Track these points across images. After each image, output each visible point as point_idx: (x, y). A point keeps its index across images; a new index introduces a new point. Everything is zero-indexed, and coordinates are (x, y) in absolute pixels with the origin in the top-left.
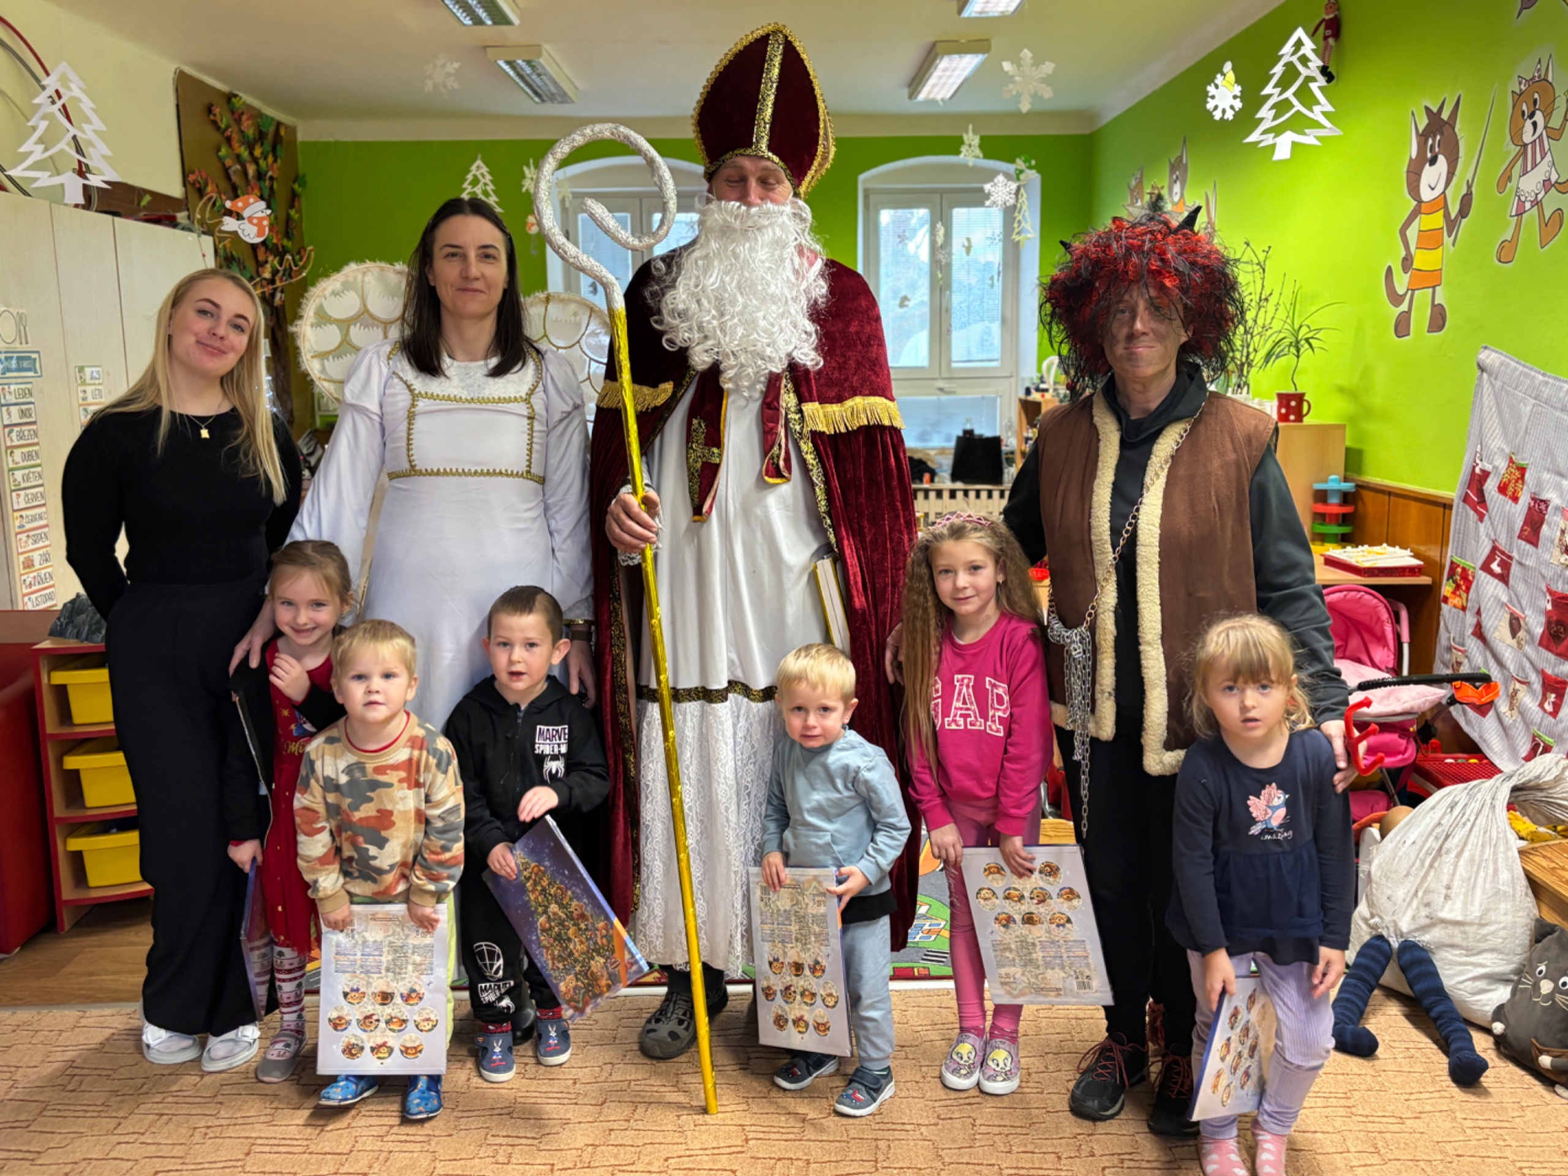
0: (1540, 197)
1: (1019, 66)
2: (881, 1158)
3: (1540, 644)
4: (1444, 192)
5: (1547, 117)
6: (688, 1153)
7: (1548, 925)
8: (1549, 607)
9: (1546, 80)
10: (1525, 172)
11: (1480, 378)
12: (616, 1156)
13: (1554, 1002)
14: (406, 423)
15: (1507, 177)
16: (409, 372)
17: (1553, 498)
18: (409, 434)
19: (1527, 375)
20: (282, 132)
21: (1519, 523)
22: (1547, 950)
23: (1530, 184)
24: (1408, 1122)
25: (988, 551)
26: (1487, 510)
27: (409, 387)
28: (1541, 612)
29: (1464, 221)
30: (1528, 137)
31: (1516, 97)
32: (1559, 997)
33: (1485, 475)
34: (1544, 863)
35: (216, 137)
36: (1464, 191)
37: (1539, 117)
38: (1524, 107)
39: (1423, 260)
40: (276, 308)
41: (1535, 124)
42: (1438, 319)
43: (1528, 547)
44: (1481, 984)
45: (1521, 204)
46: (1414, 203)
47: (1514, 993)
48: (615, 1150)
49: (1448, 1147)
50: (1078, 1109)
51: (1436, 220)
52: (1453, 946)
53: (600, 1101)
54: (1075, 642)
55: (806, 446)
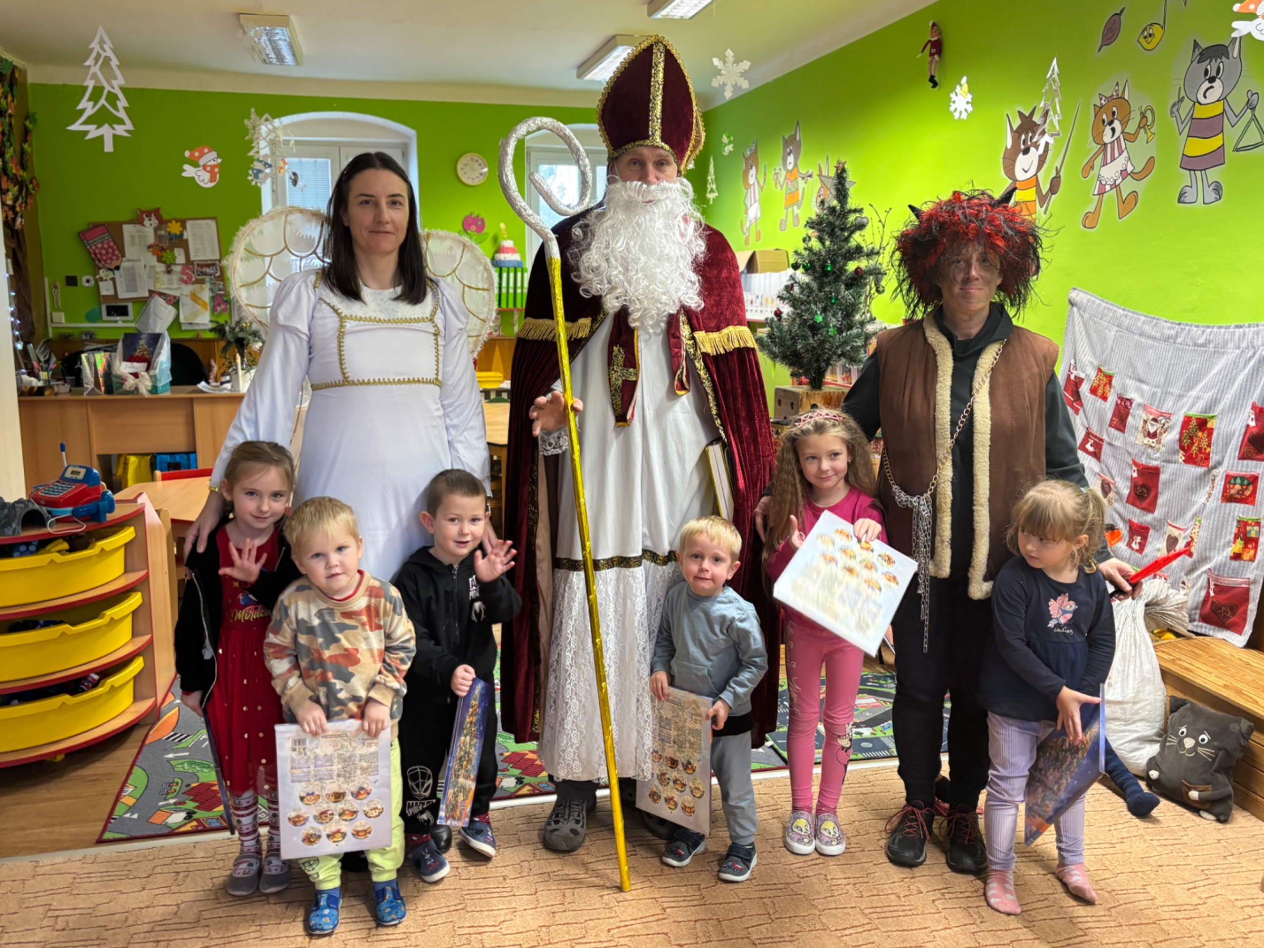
0: (1118, 182)
1: (725, 62)
2: (771, 911)
3: (1127, 501)
4: (1036, 175)
5: (1124, 124)
6: (623, 924)
7: (1180, 700)
8: (1135, 475)
9: (1122, 98)
10: (1105, 164)
11: (1071, 311)
12: (568, 932)
13: (1197, 753)
14: (336, 341)
15: (1090, 166)
16: (336, 300)
17: (1137, 398)
18: (340, 351)
19: (1109, 310)
20: (17, 75)
21: (1109, 415)
22: (1184, 717)
23: (1110, 172)
24: (1117, 846)
25: (844, 441)
26: (1082, 405)
27: (336, 311)
28: (1127, 478)
29: (1053, 196)
30: (1107, 137)
31: (1097, 109)
32: (1200, 750)
33: (1079, 382)
34: (1165, 656)
36: (1054, 174)
37: (1117, 124)
38: (1104, 117)
40: (17, 231)
41: (1113, 130)
43: (1116, 432)
44: (1135, 745)
45: (1102, 186)
46: (1011, 181)
47: (1163, 747)
48: (565, 928)
49: (1151, 860)
50: (897, 859)
51: (1030, 195)
52: (1115, 719)
53: (533, 891)
54: (921, 504)
55: (699, 364)
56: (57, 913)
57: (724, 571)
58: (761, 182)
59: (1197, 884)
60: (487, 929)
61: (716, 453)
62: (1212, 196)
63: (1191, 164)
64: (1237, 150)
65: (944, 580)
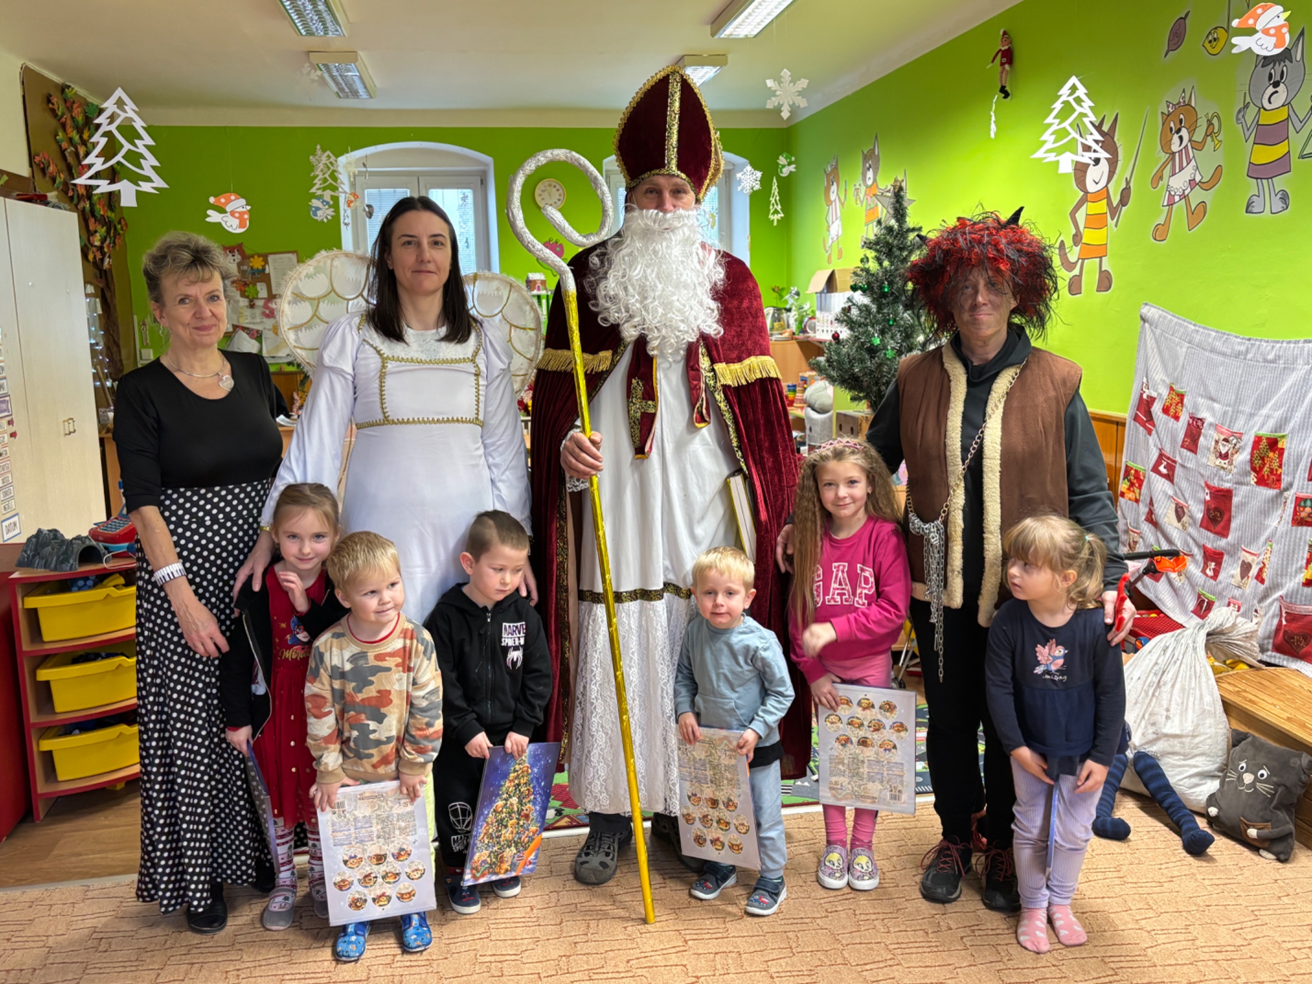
0: (1187, 192)
1: (780, 83)
2: (794, 945)
3: (1201, 526)
4: (1106, 186)
5: (1191, 132)
6: (643, 955)
7: (1242, 733)
8: (1208, 498)
9: (1189, 105)
10: (1174, 174)
11: (1143, 327)
12: (587, 962)
13: (1256, 789)
14: (378, 381)
15: (1158, 177)
16: (377, 340)
17: (1209, 418)
18: (381, 391)
19: (1181, 325)
21: (1181, 435)
22: (1245, 751)
23: (1179, 182)
24: (1165, 885)
25: (862, 469)
26: (1154, 426)
27: (378, 352)
28: (1200, 501)
30: (1175, 147)
31: (1165, 117)
32: (1259, 785)
33: (1151, 400)
34: (1230, 688)
35: (53, 122)
36: (1124, 186)
37: (1184, 133)
38: (1172, 125)
39: (1089, 236)
40: (105, 270)
41: (1181, 138)
42: (1105, 282)
43: (1189, 453)
44: (1195, 780)
45: (1171, 197)
46: (1082, 193)
47: (1222, 784)
48: (585, 958)
49: (1199, 900)
50: (929, 895)
51: (1101, 207)
52: (1174, 753)
53: (558, 921)
54: (932, 532)
55: (719, 397)
56: (101, 935)
57: (741, 602)
58: (842, 198)
59: (1244, 925)
60: (508, 957)
61: (738, 484)
62: (1278, 205)
63: (1258, 172)
64: (1302, 157)
65: (956, 610)
